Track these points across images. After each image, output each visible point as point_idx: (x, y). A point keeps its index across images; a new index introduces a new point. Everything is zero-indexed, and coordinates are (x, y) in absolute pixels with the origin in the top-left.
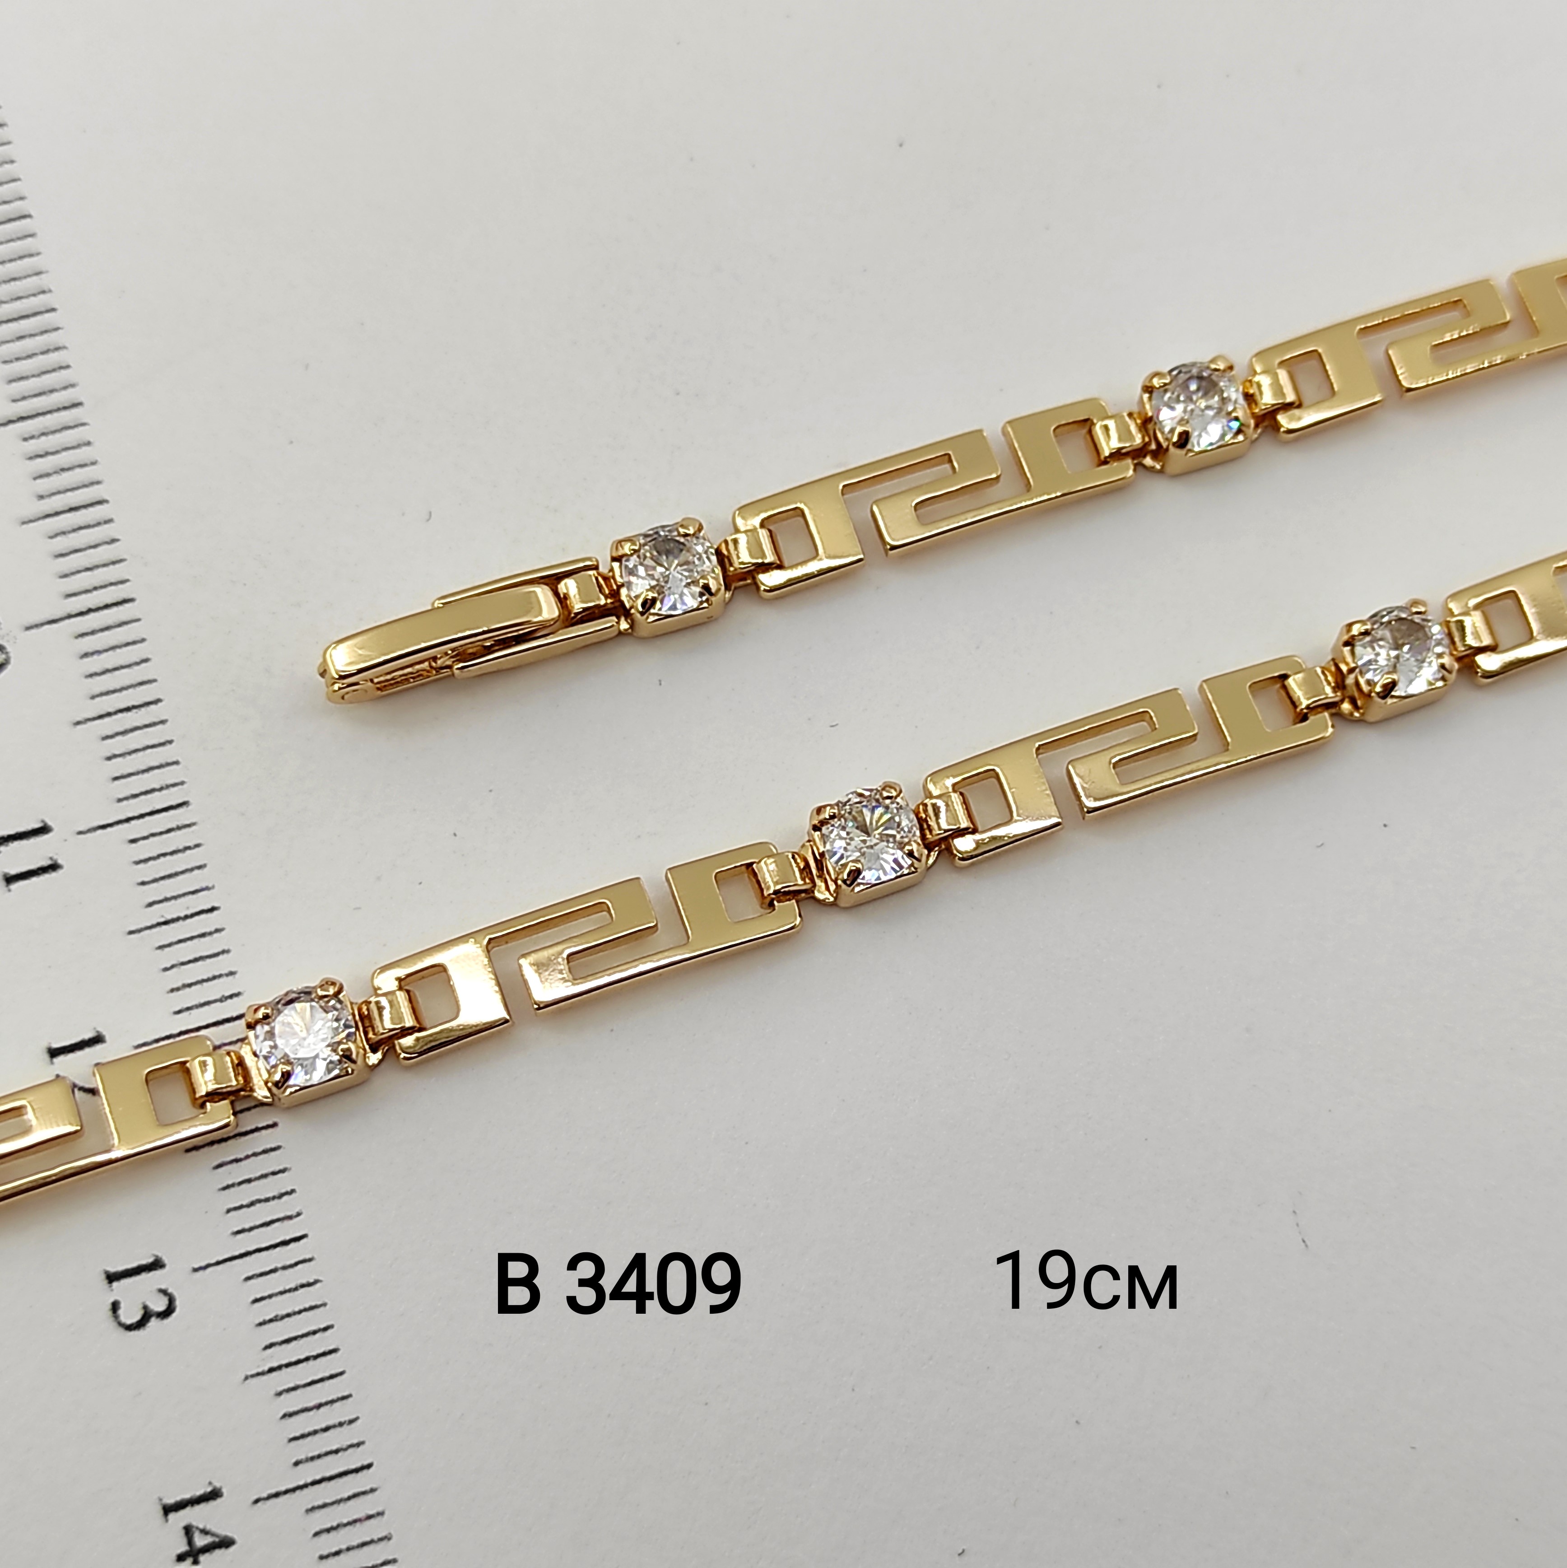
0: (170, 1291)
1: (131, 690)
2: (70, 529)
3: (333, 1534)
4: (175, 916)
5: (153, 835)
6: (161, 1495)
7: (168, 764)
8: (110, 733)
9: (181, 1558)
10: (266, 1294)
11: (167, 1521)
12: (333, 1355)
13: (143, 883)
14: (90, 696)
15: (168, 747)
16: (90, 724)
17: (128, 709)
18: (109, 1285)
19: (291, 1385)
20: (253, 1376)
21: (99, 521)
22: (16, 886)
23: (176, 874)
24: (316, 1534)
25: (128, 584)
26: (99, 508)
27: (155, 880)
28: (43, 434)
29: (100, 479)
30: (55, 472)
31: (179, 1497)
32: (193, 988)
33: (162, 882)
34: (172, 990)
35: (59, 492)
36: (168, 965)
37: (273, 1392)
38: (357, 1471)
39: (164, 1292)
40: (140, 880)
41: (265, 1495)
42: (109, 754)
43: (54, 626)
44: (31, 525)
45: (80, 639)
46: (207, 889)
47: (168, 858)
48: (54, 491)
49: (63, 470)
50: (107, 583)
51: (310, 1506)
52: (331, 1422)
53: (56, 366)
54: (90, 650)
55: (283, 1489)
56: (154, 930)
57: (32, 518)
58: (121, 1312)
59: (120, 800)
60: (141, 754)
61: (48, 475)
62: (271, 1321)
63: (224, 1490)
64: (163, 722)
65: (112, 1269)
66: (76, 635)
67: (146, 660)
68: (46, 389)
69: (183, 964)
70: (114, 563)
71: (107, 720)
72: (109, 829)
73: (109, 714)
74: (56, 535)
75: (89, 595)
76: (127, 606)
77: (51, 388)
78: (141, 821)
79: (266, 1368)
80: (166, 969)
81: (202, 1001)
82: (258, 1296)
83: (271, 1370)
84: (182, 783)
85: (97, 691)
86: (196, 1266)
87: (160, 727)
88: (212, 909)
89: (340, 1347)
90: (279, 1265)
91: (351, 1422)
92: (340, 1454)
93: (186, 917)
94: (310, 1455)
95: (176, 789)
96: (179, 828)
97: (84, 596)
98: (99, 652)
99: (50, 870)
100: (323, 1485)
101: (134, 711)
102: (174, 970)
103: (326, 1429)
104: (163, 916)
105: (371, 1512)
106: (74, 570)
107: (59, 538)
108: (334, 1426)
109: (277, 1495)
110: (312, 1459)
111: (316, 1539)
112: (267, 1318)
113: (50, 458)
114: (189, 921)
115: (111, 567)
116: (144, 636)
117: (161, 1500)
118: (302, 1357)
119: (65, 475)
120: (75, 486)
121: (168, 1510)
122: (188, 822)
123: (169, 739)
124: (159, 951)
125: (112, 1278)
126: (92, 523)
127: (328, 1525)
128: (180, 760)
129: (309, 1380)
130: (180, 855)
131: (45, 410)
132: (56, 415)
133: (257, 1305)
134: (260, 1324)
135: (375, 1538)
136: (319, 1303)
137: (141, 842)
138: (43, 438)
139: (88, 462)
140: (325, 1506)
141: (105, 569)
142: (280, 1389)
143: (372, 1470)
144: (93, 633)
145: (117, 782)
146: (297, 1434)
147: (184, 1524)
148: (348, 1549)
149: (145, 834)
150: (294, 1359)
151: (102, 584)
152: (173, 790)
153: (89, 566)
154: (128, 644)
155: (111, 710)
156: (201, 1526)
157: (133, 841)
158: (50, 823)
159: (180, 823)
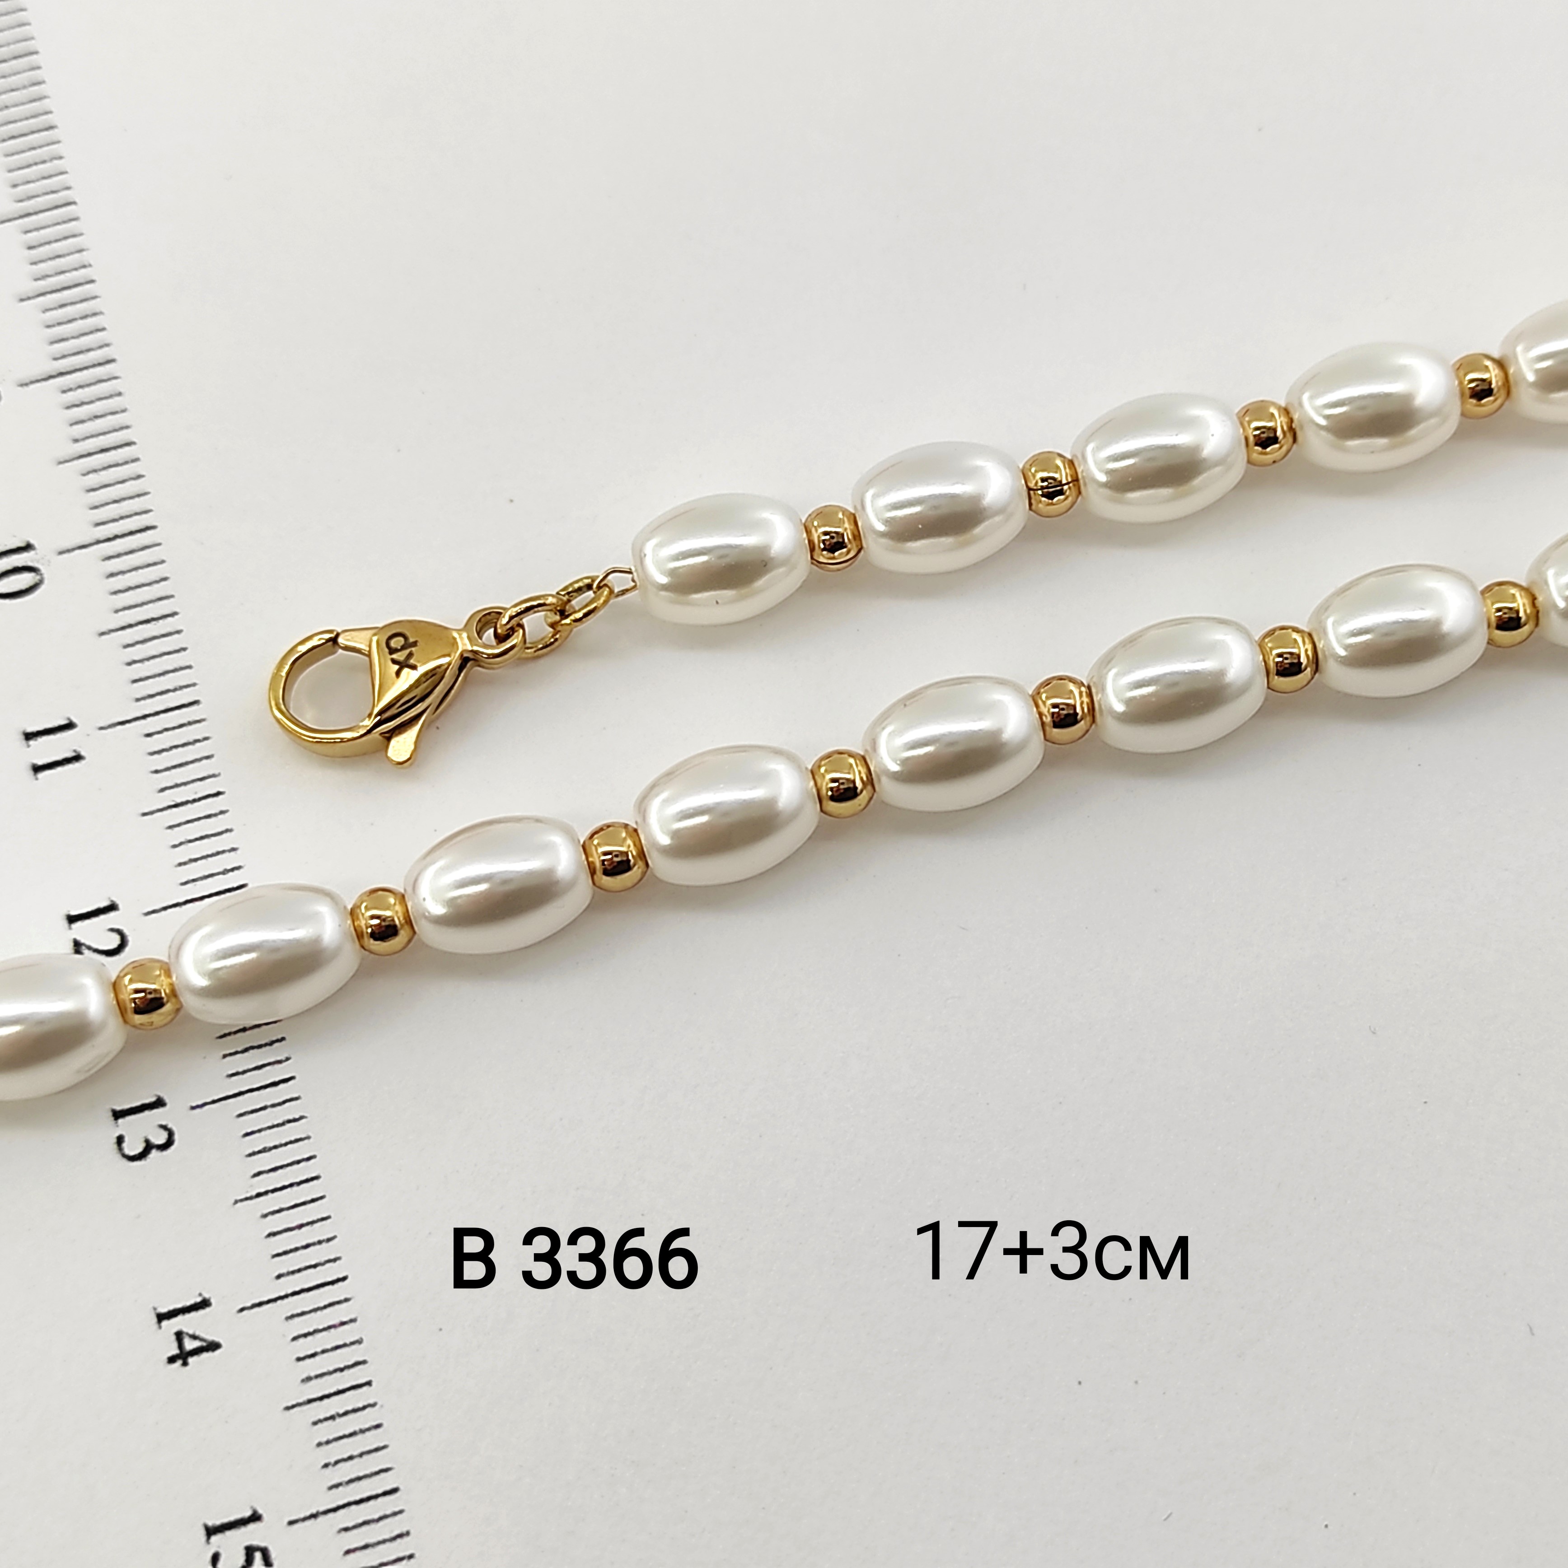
0: (169, 1126)
1: (151, 605)
2: (100, 467)
3: (310, 1338)
4: (184, 799)
5: (167, 730)
6: (156, 1306)
7: (182, 669)
8: (130, 642)
9: (172, 1360)
10: (256, 1129)
11: (160, 1327)
12: (315, 1182)
13: (157, 772)
14: (115, 610)
15: (183, 653)
16: (113, 634)
17: (147, 621)
18: (115, 1121)
19: (276, 1208)
20: (242, 1200)
21: (126, 460)
22: (42, 775)
23: (187, 763)
24: (295, 1339)
25: (151, 514)
26: (127, 449)
27: (167, 769)
28: (81, 387)
29: (128, 424)
30: (90, 419)
31: (171, 1308)
32: (199, 862)
33: (174, 771)
34: (180, 864)
35: (92, 436)
36: (177, 843)
37: (259, 1214)
38: (332, 1283)
39: (164, 1127)
40: (154, 768)
41: (249, 1304)
42: (129, 660)
43: (84, 551)
44: (67, 464)
45: (107, 562)
46: (214, 776)
47: (180, 749)
48: (88, 435)
49: (96, 417)
50: (132, 513)
51: (289, 1314)
52: (310, 1241)
53: (93, 328)
54: (115, 570)
55: (265, 1299)
56: (165, 813)
57: (67, 458)
58: (125, 1145)
59: (138, 700)
60: (158, 660)
61: (82, 422)
62: (260, 1152)
63: (213, 1301)
64: (178, 632)
65: (118, 1108)
66: (103, 558)
67: (165, 579)
68: (84, 348)
69: (190, 841)
70: (139, 496)
71: (129, 631)
72: (127, 725)
73: (130, 626)
74: (88, 473)
75: (116, 524)
76: (149, 532)
77: (88, 347)
78: (156, 718)
79: (254, 1193)
80: (175, 846)
81: (206, 873)
82: (249, 1131)
83: (259, 1195)
84: (194, 685)
85: (120, 605)
86: (194, 1104)
87: (176, 636)
88: (218, 794)
89: (322, 1175)
90: (269, 1103)
91: (329, 1240)
92: (319, 1268)
93: (194, 801)
94: (291, 1269)
95: (188, 690)
96: (190, 723)
97: (111, 525)
98: (123, 573)
99: (74, 761)
100: (303, 1295)
101: (154, 623)
102: (182, 847)
103: (307, 1246)
104: (173, 801)
105: (345, 1319)
106: (103, 502)
107: (91, 476)
108: (314, 1244)
109: (260, 1304)
110: (293, 1272)
111: (295, 1343)
112: (256, 1150)
113: (85, 407)
114: (196, 804)
115: (137, 499)
116: (164, 558)
117: (155, 1309)
118: (287, 1183)
119: (99, 421)
120: (106, 430)
121: (161, 1317)
122: (198, 718)
123: (184, 646)
124: (169, 831)
125: (118, 1115)
126: (120, 462)
127: (306, 1331)
128: (192, 664)
129: (292, 1204)
130: (190, 747)
131: (82, 366)
132: (91, 370)
133: (248, 1138)
134: (250, 1155)
135: (348, 1342)
136: (303, 1136)
137: (156, 736)
138: (80, 391)
139: (119, 410)
140: (303, 1314)
141: (131, 501)
142: (265, 1211)
143: (346, 1282)
144: (118, 556)
145: (135, 685)
146: (280, 1251)
147: (175, 1330)
148: (324, 1352)
149: (159, 729)
150: (279, 1185)
151: (128, 514)
152: (185, 690)
153: (116, 498)
154: (149, 565)
155: (132, 622)
156: (191, 1332)
157: (149, 735)
158: (75, 720)
159: (191, 719)
